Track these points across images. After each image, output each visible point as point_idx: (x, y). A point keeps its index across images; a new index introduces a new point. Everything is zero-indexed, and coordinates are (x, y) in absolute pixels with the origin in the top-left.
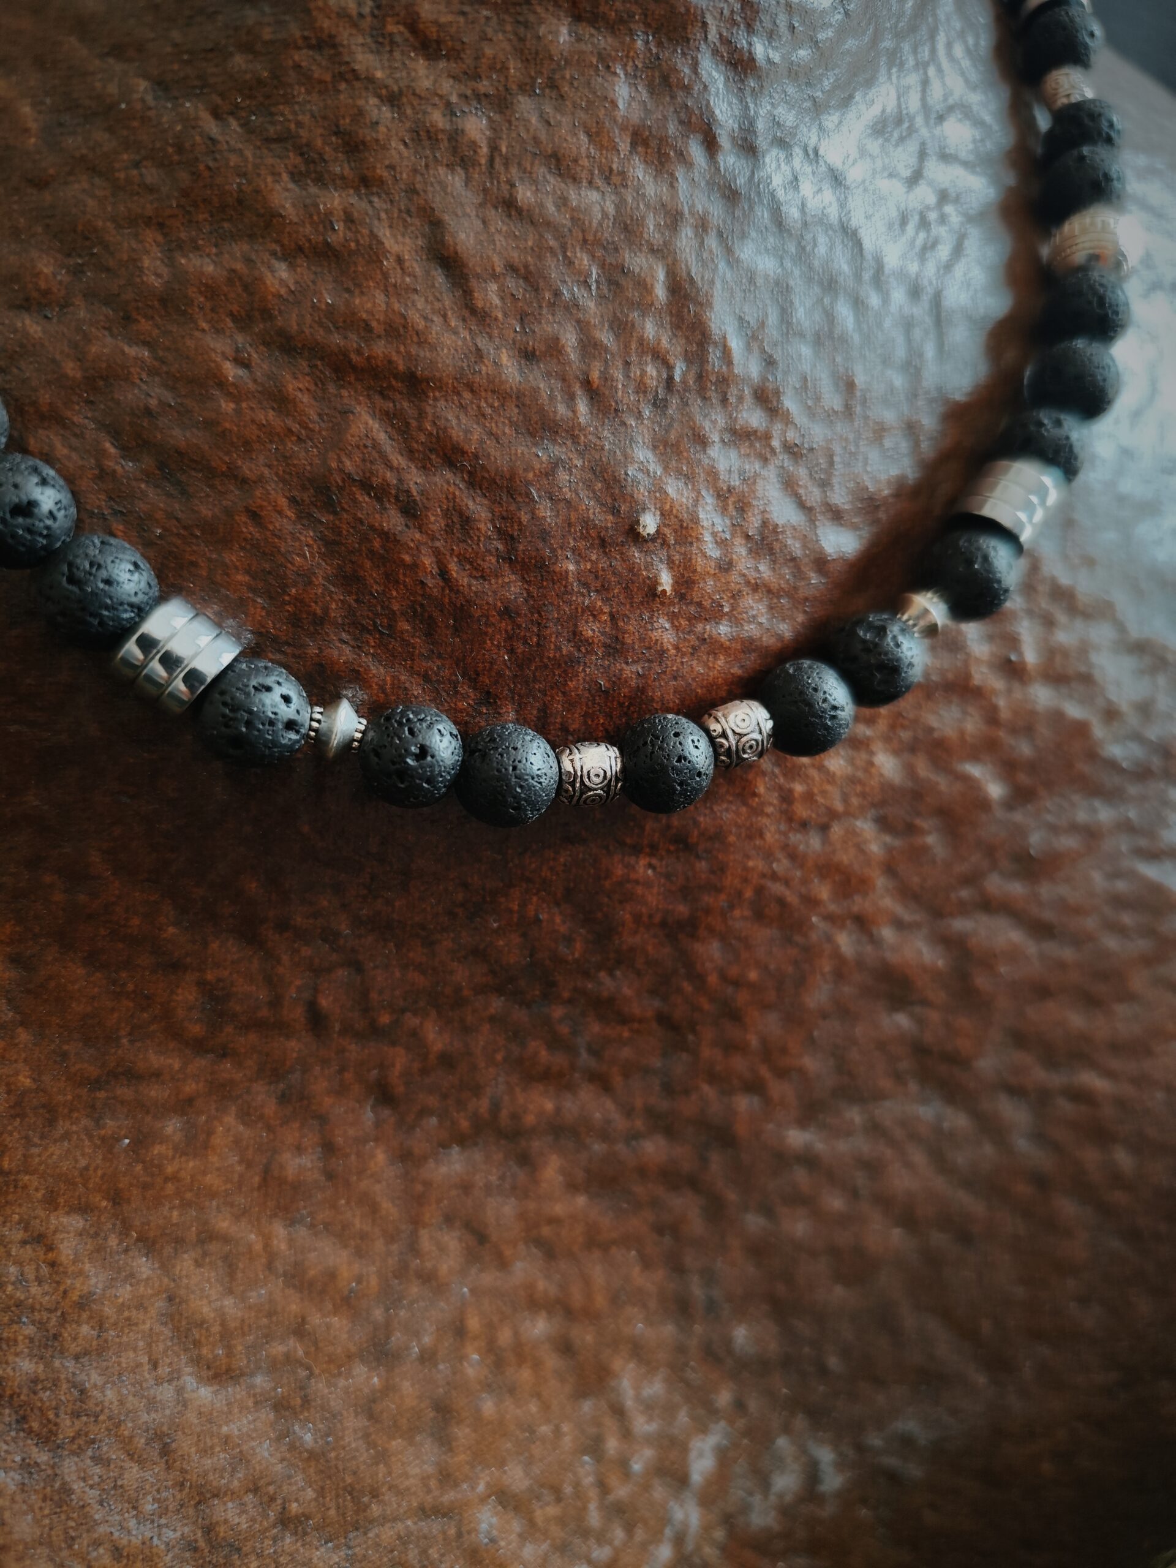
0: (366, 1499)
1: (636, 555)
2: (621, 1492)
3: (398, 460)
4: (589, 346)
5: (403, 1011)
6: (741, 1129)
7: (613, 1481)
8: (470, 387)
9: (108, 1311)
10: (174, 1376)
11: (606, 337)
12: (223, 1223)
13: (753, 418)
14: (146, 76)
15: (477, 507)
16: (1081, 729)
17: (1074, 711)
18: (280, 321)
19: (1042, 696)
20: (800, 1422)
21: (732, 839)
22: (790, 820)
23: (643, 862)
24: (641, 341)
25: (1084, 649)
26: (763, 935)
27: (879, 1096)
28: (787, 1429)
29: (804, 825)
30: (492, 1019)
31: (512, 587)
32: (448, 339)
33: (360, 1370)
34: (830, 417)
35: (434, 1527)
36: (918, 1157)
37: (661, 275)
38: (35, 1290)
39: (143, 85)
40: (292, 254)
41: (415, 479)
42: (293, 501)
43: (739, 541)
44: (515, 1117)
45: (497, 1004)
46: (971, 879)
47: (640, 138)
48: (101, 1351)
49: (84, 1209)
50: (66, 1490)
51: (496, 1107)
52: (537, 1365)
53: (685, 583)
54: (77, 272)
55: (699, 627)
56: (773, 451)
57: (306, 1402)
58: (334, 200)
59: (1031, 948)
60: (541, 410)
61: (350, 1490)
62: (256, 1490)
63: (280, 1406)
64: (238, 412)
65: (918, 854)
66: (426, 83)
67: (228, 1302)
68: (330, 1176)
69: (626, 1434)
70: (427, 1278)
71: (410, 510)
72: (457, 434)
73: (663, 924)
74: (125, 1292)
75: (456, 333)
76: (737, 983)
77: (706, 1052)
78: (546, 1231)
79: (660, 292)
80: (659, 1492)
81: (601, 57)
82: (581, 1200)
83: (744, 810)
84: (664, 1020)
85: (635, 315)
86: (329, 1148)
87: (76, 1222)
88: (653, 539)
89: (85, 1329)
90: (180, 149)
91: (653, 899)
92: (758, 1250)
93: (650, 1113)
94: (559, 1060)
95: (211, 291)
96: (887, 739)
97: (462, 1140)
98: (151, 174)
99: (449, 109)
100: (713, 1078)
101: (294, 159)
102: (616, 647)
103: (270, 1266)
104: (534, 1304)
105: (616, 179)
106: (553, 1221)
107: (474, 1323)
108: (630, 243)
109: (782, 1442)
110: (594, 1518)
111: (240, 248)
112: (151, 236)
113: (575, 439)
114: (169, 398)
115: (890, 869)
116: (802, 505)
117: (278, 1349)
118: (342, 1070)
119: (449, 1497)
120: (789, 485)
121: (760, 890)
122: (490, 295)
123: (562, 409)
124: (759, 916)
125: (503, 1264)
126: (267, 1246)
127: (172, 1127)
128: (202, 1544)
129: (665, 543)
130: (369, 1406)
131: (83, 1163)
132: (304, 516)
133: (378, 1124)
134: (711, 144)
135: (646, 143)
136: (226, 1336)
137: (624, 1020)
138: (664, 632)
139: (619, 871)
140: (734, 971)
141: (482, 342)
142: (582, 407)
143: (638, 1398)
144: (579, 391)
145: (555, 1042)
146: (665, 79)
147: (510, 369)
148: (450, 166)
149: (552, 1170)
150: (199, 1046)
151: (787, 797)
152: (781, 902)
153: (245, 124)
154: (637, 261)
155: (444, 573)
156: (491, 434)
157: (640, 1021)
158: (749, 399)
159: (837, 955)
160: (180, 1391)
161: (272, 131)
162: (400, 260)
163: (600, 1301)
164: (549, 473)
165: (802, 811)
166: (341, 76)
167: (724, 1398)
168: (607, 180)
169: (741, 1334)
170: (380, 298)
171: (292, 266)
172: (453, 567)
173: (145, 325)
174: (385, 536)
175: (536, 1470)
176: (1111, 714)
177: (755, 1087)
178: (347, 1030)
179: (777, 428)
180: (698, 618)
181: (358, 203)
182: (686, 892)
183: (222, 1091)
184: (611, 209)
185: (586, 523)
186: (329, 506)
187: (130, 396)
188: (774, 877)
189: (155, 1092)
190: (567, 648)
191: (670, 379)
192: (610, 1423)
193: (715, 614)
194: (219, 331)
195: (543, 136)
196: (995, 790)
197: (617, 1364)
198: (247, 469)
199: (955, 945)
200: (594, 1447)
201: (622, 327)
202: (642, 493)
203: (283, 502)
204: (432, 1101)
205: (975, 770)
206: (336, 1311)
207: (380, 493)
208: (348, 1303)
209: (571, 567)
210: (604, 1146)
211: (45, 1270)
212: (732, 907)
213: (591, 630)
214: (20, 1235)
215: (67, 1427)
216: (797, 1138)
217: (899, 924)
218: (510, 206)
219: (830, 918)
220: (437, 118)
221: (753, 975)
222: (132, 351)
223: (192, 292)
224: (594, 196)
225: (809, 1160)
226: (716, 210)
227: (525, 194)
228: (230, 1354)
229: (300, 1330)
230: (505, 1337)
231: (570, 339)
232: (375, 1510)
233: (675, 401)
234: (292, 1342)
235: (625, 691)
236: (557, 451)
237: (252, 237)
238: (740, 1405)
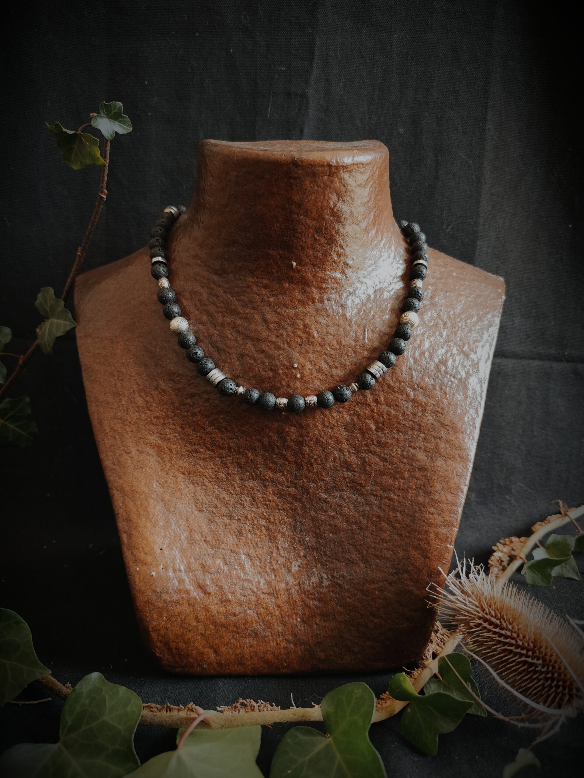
0: (221, 543)
1: (293, 371)
2: (275, 566)
3: (254, 352)
4: (288, 335)
5: (245, 449)
6: (311, 491)
7: (274, 563)
8: (267, 341)
9: (184, 493)
10: (192, 508)
11: (290, 333)
12: (207, 483)
13: (319, 349)
14: (223, 290)
15: (266, 360)
16: (396, 417)
17: (394, 412)
18: (238, 329)
19: (386, 408)
20: (319, 566)
21: (311, 426)
22: (324, 425)
23: (293, 428)
24: (297, 334)
25: (397, 399)
26: (317, 448)
27: (343, 491)
28: (316, 567)
29: (328, 427)
30: (261, 454)
31: (271, 374)
32: (264, 333)
33: (225, 518)
34: (336, 349)
35: (233, 555)
36: (352, 507)
37: (302, 323)
38: (172, 485)
39: (222, 292)
40: (241, 318)
41: (256, 355)
42: (237, 357)
43: (314, 370)
44: (264, 476)
45: (262, 452)
46: (366, 445)
47: (300, 301)
48: (181, 499)
49: (184, 474)
50: (169, 519)
51: (260, 474)
52: (261, 531)
53: (302, 377)
54: (209, 319)
55: (305, 385)
56: (323, 355)
57: (214, 520)
58: (248, 310)
59: (381, 463)
60: (278, 345)
61: (218, 540)
62: (201, 533)
63: (209, 520)
64: (230, 342)
65: (354, 438)
66: (264, 293)
67: (204, 498)
68: (227, 479)
69: (278, 554)
70: (242, 505)
71: (255, 360)
72: (264, 348)
73: (296, 442)
74: (187, 490)
75: (265, 332)
76: (312, 457)
77: (304, 471)
78: (267, 502)
79: (302, 327)
80: (284, 570)
81: (293, 288)
82: (276, 498)
83: (314, 421)
84: (296, 462)
85: (296, 330)
86: (228, 474)
87: (182, 475)
88: (296, 368)
89: (179, 494)
90: (226, 301)
91: (294, 436)
92: (313, 519)
93: (292, 482)
94: (274, 466)
95: (228, 323)
96: (347, 412)
97: (253, 479)
98: (222, 305)
99: (268, 297)
100: (306, 478)
101: (243, 304)
102: (288, 386)
103: (213, 494)
104: (263, 517)
105: (295, 308)
106: (270, 501)
107: (249, 517)
108: (297, 318)
109: (315, 570)
110: (268, 570)
111: (234, 317)
112: (220, 314)
113: (284, 350)
114: (220, 339)
115: (348, 440)
116: (328, 365)
117: (211, 509)
118: (233, 459)
119: (237, 550)
120: (325, 360)
121: (317, 438)
122: (272, 326)
123: (282, 345)
124: (317, 444)
125: (258, 507)
126: (213, 490)
127: (201, 462)
128: (189, 538)
129: (299, 369)
130: (226, 526)
131: (185, 465)
132: (238, 360)
133: (238, 471)
134: (313, 302)
135: (301, 302)
136: (202, 504)
137: (288, 461)
138: (298, 385)
139: (287, 429)
140: (311, 455)
141: (269, 334)
142: (286, 345)
143: (282, 547)
144: (285, 342)
145: (273, 462)
146: (305, 291)
147: (274, 338)
148: (267, 306)
149: (270, 489)
150: (209, 449)
151: (323, 420)
152: (322, 442)
153: (237, 298)
154: (298, 322)
155: (259, 371)
156: (269, 348)
157: (291, 462)
158: (318, 345)
159: (334, 456)
160: (192, 510)
161: (240, 299)
162: (258, 320)
163: (277, 522)
164: (279, 356)
165: (327, 424)
166: (251, 292)
167: (302, 554)
168: (294, 308)
169: (307, 539)
170: (254, 326)
171: (241, 320)
172: (261, 370)
173: (218, 328)
174: (250, 363)
175: (257, 553)
176: (404, 414)
177: (315, 482)
178: (235, 451)
179: (323, 350)
180: (305, 383)
181: (252, 311)
182: (301, 436)
183: (211, 458)
184: (294, 312)
185: (284, 364)
186: (242, 358)
187: (214, 338)
188: (320, 436)
189: (200, 456)
190: (279, 385)
191: (303, 341)
192: (275, 550)
193: (309, 382)
194: (229, 329)
195: (283, 301)
196: (374, 427)
197: (278, 537)
198: (230, 352)
199: (363, 459)
200: (271, 554)
201: (293, 332)
202: (295, 360)
203: (235, 357)
204: (249, 469)
205: (368, 421)
206: (223, 506)
207: (250, 357)
208: (226, 505)
209: (281, 371)
210: (282, 487)
211: (175, 482)
212: (311, 441)
213: (284, 383)
214: (172, 475)
215: (172, 509)
216: (323, 496)
217: (349, 452)
218: (276, 312)
219: (333, 448)
220: (266, 298)
221: (315, 457)
222: (215, 332)
223: (225, 323)
224: (291, 310)
225: (325, 501)
226: (314, 313)
227: (279, 310)
228: (202, 507)
229: (216, 507)
230: (255, 522)
231: (285, 334)
232: (222, 546)
233: (303, 345)
234: (214, 509)
235: (289, 394)
236: (281, 352)
237: (236, 315)
238: (305, 556)
